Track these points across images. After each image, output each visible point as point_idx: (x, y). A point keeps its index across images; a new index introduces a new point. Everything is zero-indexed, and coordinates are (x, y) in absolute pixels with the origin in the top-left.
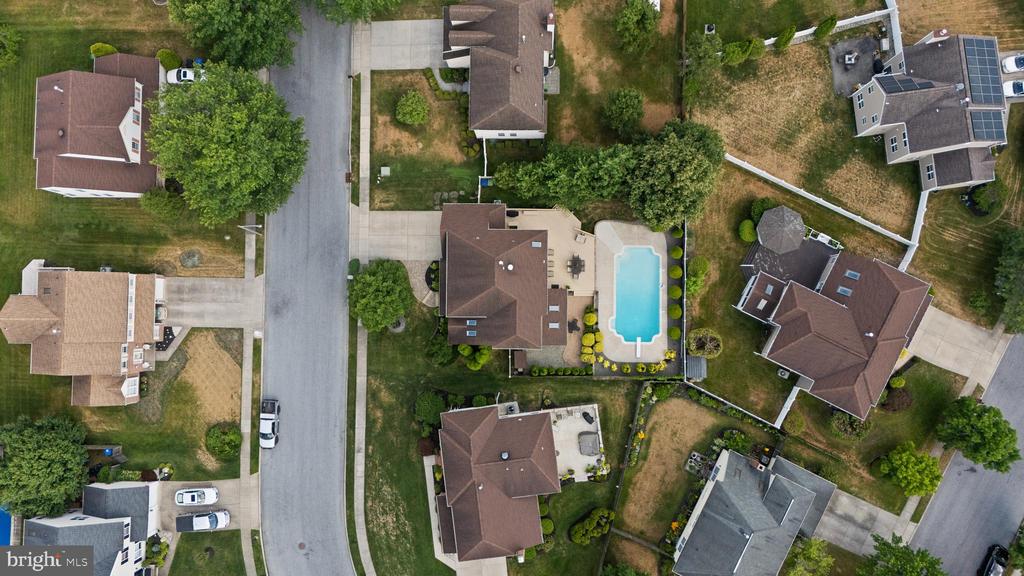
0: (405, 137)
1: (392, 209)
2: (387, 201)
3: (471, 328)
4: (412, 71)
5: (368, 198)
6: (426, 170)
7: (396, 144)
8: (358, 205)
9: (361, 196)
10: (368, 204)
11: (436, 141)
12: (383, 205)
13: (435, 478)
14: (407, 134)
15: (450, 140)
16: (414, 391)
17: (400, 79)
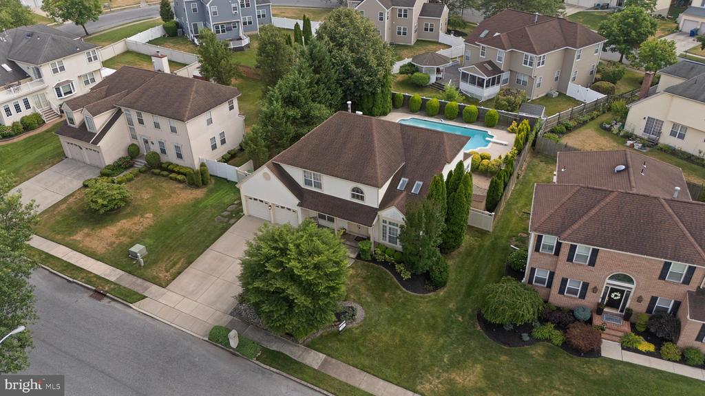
0: (124, 224)
1: (189, 263)
2: (175, 264)
3: (409, 186)
4: (72, 195)
5: (148, 284)
6: (179, 221)
7: (122, 233)
8: (145, 297)
9: (137, 289)
10: (155, 287)
11: (161, 202)
12: (173, 270)
13: (648, 354)
14: (124, 221)
15: (174, 192)
16: (470, 334)
17: (64, 206)
